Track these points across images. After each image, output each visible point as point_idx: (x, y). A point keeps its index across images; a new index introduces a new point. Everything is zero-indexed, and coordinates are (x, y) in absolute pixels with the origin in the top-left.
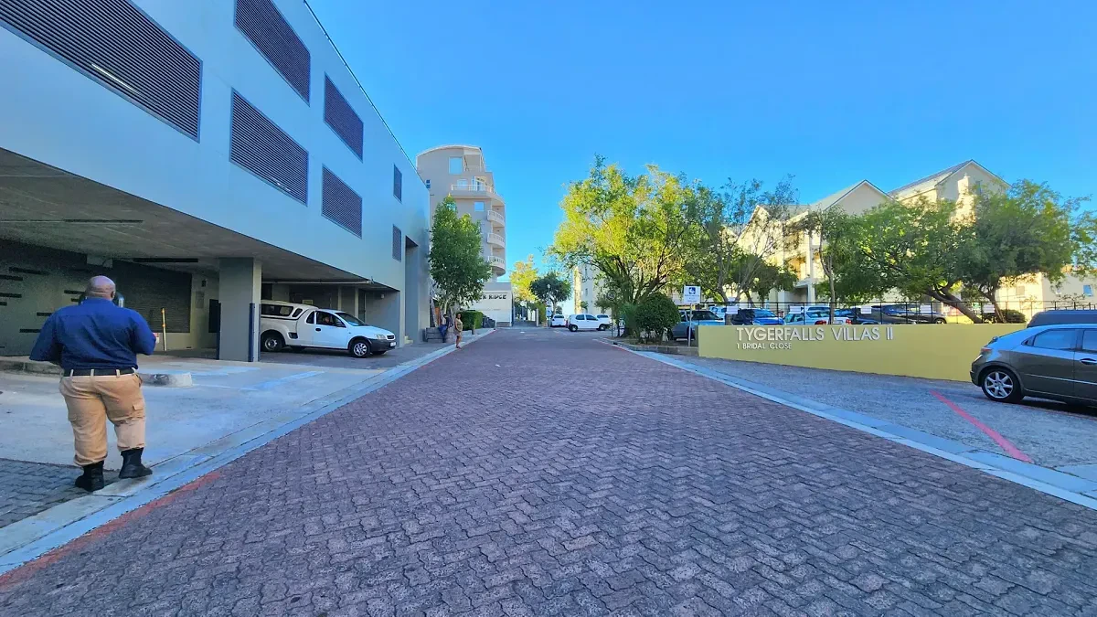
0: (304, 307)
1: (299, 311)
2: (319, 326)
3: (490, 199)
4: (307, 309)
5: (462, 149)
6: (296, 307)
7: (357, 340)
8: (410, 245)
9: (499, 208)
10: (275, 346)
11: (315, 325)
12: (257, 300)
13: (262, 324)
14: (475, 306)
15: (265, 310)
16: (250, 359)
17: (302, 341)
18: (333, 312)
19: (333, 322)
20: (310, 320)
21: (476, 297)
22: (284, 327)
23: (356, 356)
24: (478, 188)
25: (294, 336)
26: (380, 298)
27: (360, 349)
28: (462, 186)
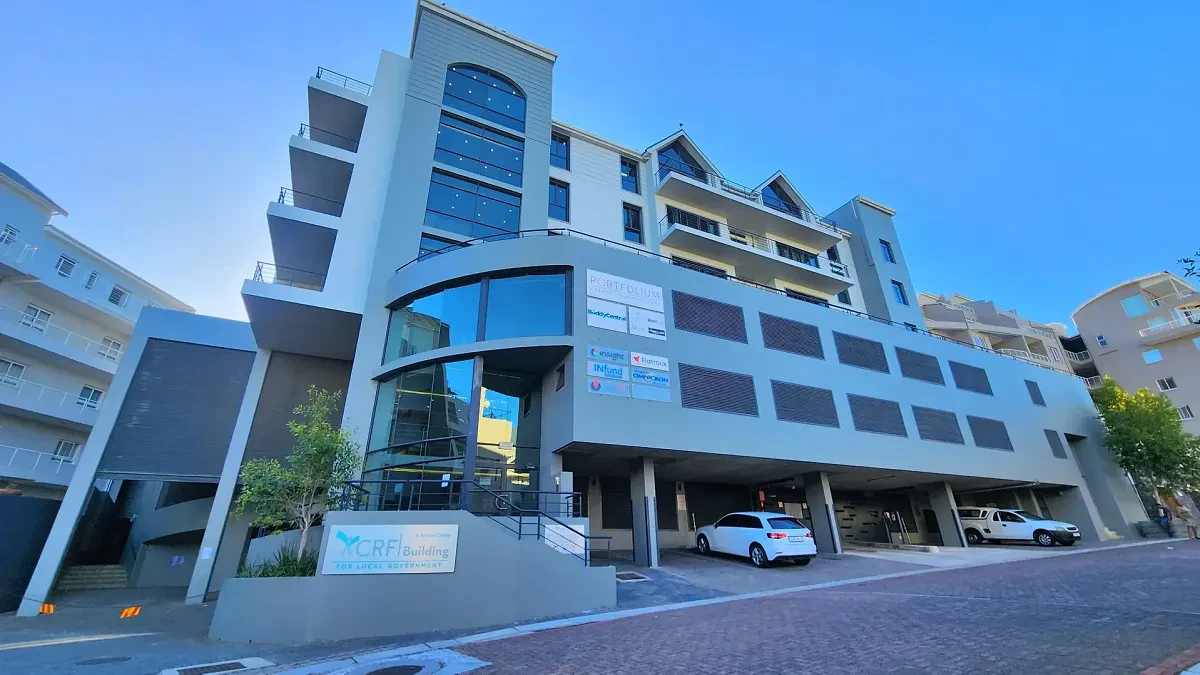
0: (988, 510)
1: (985, 513)
2: (1004, 523)
4: (991, 511)
5: (1138, 283)
6: (982, 510)
7: (1038, 533)
8: (1072, 439)
10: (976, 539)
11: (1001, 522)
12: (954, 507)
13: (963, 524)
15: (963, 514)
16: (963, 546)
17: (995, 534)
18: (1012, 511)
19: (1014, 519)
20: (996, 519)
22: (979, 525)
23: (1041, 545)
24: (1189, 319)
25: (987, 531)
26: (1059, 495)
27: (1045, 539)
28: (1158, 325)
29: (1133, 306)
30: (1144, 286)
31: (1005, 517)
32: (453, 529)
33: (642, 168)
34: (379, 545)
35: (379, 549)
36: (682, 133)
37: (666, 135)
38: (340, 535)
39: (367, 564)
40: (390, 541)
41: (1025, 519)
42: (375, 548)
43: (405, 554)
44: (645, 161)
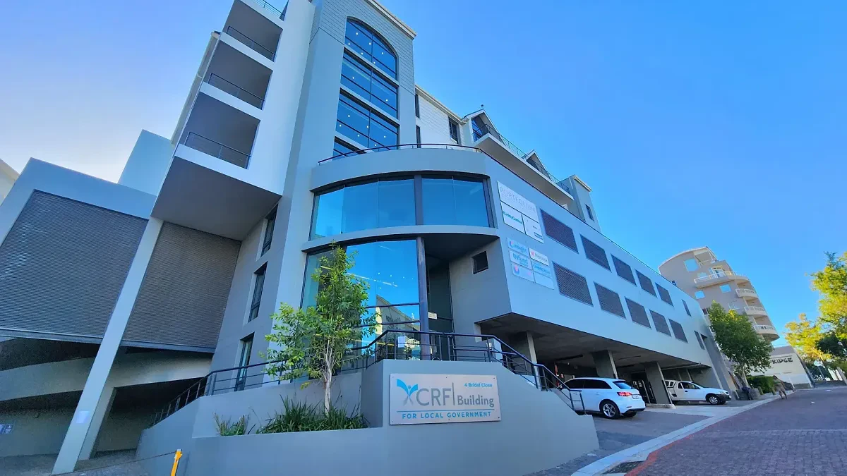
0: (674, 381)
1: (672, 383)
3: (733, 280)
4: (676, 383)
5: (692, 252)
6: (670, 381)
7: (709, 396)
8: (704, 338)
9: (744, 284)
11: (684, 389)
12: (663, 379)
14: (768, 372)
18: (690, 382)
19: (692, 387)
20: (680, 387)
21: (766, 364)
22: (669, 392)
23: (712, 404)
24: (718, 275)
25: (675, 395)
26: (700, 373)
27: (714, 400)
28: (703, 278)
29: (690, 265)
30: (695, 254)
31: (686, 386)
32: (491, 380)
33: (461, 129)
34: (436, 394)
35: (437, 397)
36: (482, 112)
37: (474, 111)
38: (400, 384)
39: (429, 413)
40: (444, 390)
41: (700, 387)
42: (433, 397)
43: (459, 404)
44: (463, 124)
